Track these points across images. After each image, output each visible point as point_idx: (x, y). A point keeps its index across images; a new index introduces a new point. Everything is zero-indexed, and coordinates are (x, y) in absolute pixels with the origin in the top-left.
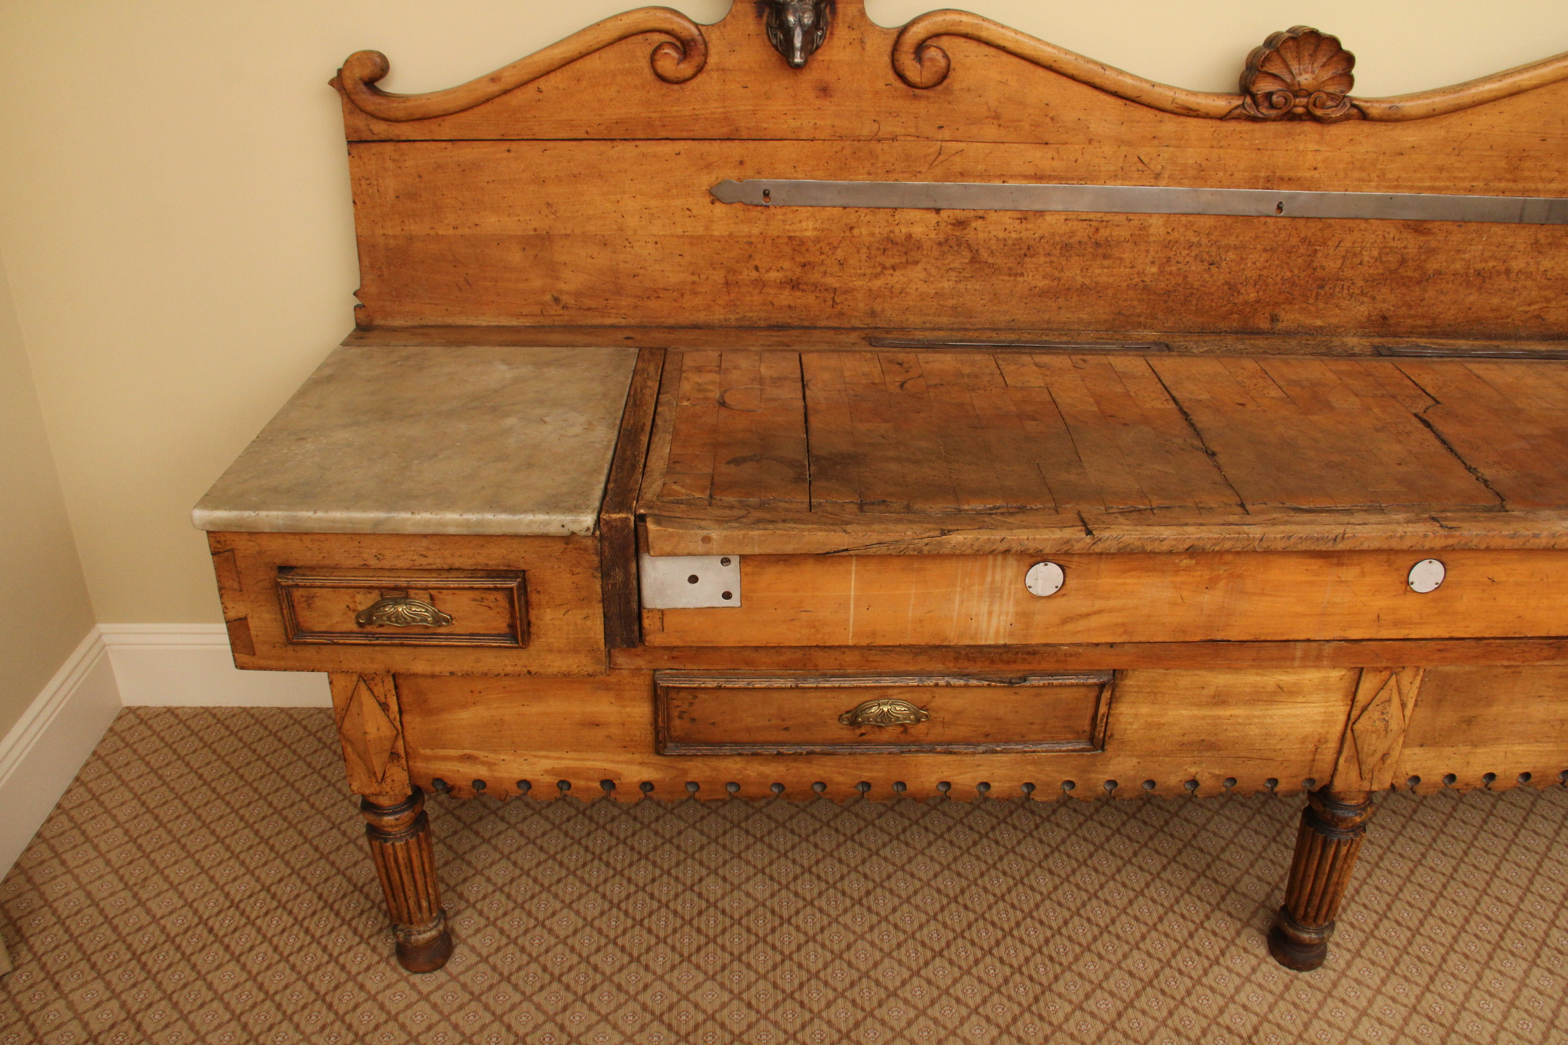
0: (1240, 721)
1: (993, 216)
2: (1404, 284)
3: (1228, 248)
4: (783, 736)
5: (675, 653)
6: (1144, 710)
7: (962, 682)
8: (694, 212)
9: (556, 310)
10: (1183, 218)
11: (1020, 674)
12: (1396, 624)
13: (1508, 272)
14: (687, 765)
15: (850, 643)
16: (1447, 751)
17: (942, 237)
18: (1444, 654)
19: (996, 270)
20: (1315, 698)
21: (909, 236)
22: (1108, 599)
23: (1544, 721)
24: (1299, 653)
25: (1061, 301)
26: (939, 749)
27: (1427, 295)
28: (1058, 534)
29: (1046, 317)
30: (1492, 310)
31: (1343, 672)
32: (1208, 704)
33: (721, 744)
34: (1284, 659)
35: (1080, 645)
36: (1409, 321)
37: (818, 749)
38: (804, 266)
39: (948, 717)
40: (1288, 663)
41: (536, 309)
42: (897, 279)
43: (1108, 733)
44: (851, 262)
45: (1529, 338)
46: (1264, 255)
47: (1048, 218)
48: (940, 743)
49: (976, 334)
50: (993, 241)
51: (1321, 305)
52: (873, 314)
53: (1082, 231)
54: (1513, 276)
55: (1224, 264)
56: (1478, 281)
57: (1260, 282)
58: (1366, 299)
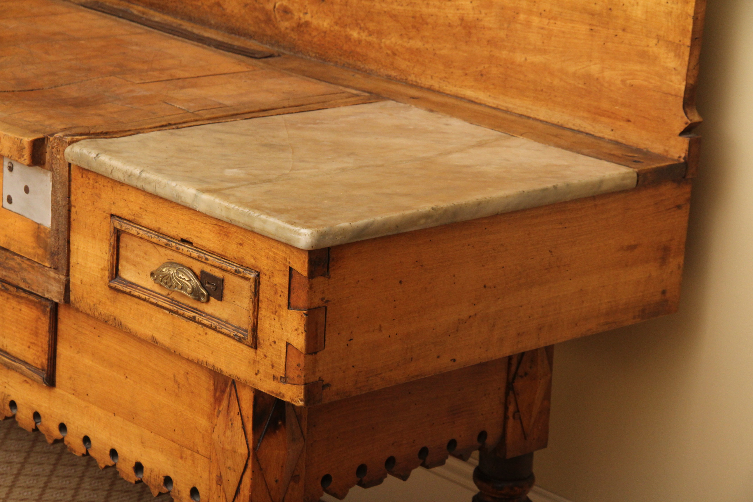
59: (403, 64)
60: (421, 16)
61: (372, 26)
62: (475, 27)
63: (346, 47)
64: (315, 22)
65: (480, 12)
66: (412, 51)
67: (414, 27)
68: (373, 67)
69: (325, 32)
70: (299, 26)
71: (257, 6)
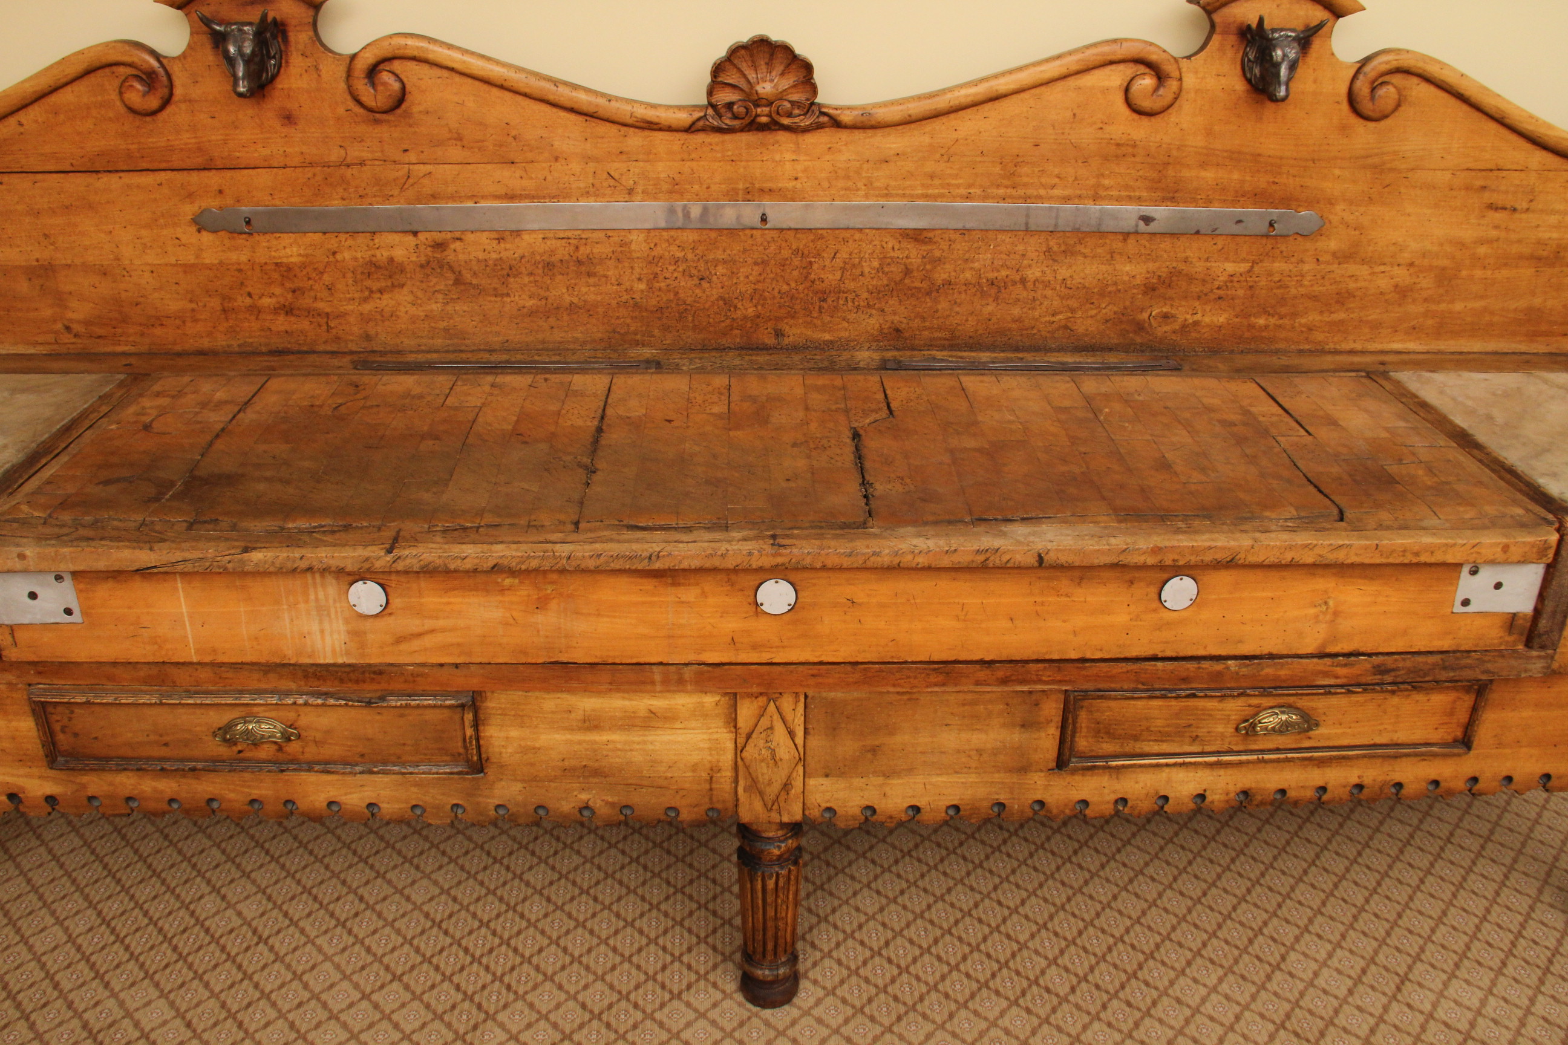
0: (619, 746)
1: (470, 237)
2: (912, 295)
3: (716, 263)
4: (164, 752)
5: (41, 669)
6: (514, 733)
7: (319, 701)
8: (183, 241)
9: (67, 338)
10: (665, 234)
11: (379, 694)
12: (755, 647)
13: (1023, 281)
14: (84, 779)
15: (195, 660)
16: (857, 782)
17: (423, 259)
18: (820, 680)
19: (481, 291)
20: (693, 724)
21: (391, 260)
22: (437, 618)
23: (958, 751)
24: (657, 677)
25: (552, 321)
26: (317, 768)
27: (940, 307)
28: (361, 552)
29: (540, 336)
30: (1014, 321)
31: (717, 698)
32: (580, 729)
33: (108, 759)
34: (643, 683)
35: (424, 665)
36: (926, 333)
37: (200, 765)
38: (294, 291)
39: (319, 736)
40: (649, 687)
41: (50, 338)
42: (386, 302)
43: (484, 756)
44: (339, 286)
45: (1061, 349)
46: (756, 268)
47: (526, 237)
48: (318, 763)
49: (469, 355)
50: (474, 263)
51: (827, 319)
52: (368, 337)
53: (563, 251)
54: (1030, 285)
55: (715, 278)
56: (993, 291)
57: (756, 296)
58: (874, 312)
59: (1319, 336)
60: (1347, 292)
61: (1283, 310)
62: (1412, 290)
63: (1247, 335)
64: (1207, 319)
65: (1418, 277)
66: (1332, 324)
67: (1337, 302)
68: (1282, 345)
69: (1220, 327)
70: (1185, 328)
71: (1124, 319)
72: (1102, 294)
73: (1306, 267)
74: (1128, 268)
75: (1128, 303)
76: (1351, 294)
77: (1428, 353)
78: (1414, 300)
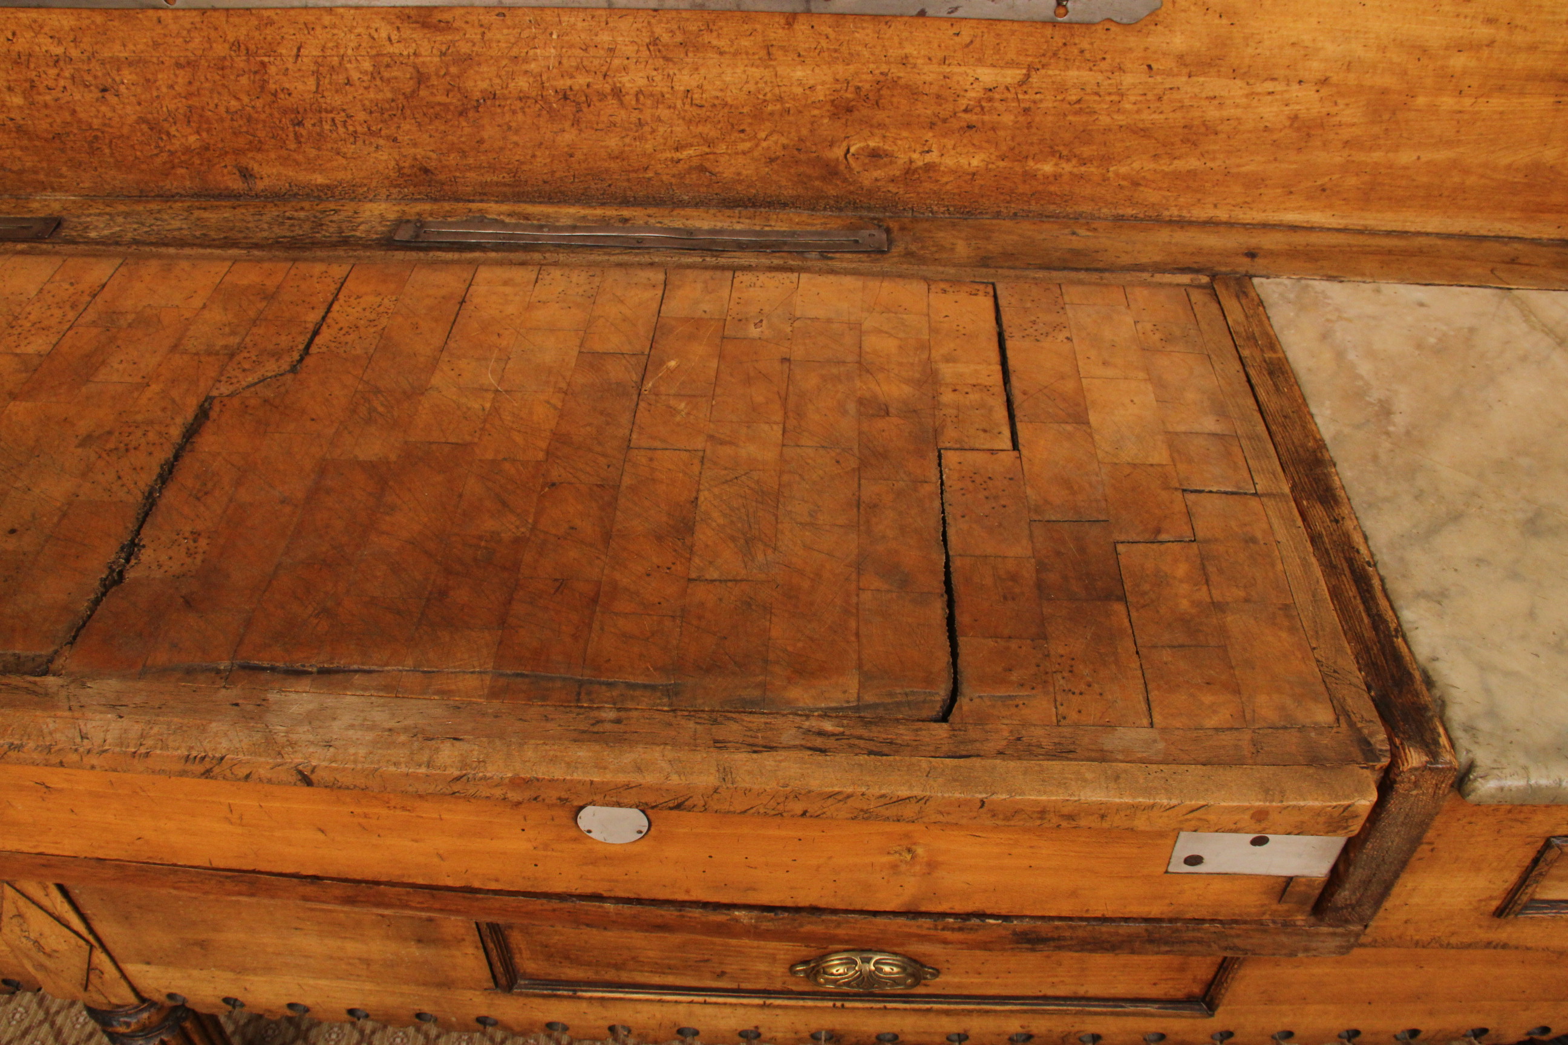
2: (437, 116)
3: (118, 64)
13: (617, 93)
16: (197, 973)
23: (331, 958)
27: (485, 134)
30: (613, 158)
36: (471, 175)
45: (698, 204)
46: (181, 73)
51: (312, 153)
54: (630, 100)
55: (122, 88)
56: (569, 109)
57: (194, 116)
58: (381, 142)
59: (1152, 196)
60: (1204, 123)
61: (1086, 151)
62: (1322, 126)
63: (1022, 188)
64: (949, 161)
65: (1336, 104)
66: (1177, 176)
67: (1185, 140)
68: (1086, 208)
69: (974, 174)
70: (909, 172)
71: (803, 157)
72: (758, 116)
73: (1128, 80)
74: (799, 73)
75: (805, 132)
76: (1210, 130)
77: (1344, 230)
78: (1325, 144)
